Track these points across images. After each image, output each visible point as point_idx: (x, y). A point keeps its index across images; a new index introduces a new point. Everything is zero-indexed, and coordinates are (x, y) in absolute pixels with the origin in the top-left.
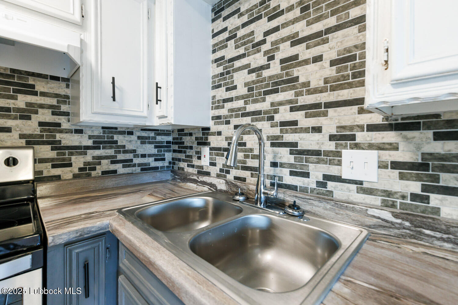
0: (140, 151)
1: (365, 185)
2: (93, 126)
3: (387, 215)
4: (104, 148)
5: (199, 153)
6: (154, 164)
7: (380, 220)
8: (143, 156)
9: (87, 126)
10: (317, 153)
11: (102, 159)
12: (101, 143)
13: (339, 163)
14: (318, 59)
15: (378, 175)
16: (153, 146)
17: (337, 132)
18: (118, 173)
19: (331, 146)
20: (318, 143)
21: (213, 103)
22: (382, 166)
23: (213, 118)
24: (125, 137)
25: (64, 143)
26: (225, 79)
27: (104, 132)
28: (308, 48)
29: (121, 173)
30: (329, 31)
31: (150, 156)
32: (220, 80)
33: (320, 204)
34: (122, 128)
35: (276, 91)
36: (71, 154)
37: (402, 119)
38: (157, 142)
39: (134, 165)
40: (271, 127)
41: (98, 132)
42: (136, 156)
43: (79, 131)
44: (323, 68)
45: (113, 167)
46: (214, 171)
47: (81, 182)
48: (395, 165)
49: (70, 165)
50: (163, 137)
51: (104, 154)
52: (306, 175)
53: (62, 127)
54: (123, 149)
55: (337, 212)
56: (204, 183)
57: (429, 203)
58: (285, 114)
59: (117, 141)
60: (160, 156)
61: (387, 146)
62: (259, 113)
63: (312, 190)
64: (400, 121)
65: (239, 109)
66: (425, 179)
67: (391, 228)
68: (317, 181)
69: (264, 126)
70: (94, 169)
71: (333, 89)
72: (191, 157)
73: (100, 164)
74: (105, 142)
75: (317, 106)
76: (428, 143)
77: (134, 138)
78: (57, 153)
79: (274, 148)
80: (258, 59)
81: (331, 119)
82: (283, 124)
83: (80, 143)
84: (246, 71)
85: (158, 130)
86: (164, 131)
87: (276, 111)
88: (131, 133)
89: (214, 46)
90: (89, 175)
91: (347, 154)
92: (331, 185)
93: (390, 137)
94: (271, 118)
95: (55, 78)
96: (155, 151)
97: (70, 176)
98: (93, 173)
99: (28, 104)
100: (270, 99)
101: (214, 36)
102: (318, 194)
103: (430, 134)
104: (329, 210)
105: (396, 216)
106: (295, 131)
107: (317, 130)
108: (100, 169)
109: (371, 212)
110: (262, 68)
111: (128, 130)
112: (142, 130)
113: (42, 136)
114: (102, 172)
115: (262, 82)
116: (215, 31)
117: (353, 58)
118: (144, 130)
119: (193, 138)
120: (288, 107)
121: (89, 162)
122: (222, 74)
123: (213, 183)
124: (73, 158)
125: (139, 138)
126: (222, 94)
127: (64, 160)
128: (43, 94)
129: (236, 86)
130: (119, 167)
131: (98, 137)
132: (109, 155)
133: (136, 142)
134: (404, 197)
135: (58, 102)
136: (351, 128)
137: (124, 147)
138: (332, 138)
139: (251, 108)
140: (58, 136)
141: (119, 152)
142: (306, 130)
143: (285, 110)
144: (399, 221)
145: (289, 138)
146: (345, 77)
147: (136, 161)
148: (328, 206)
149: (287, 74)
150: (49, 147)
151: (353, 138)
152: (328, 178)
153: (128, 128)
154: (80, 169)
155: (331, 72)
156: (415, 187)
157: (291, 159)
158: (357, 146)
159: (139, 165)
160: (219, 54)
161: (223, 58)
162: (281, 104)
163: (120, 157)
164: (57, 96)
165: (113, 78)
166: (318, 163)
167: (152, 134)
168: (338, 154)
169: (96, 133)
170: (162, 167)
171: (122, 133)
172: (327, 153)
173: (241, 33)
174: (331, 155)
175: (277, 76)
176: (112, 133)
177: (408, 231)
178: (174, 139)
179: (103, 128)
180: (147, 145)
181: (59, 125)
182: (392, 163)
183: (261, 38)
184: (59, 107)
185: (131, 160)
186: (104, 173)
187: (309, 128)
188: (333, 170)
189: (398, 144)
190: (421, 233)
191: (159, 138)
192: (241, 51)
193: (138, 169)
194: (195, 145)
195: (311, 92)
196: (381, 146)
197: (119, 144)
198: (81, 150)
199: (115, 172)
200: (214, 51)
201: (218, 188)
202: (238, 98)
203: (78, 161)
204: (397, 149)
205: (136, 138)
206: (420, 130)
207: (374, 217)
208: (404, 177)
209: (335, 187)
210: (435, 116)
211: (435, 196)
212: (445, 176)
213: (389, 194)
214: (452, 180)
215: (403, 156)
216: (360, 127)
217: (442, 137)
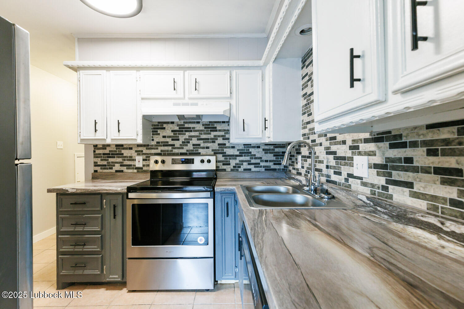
0: (264, 158)
1: (364, 180)
2: (239, 144)
4: (245, 156)
5: (297, 159)
6: (273, 167)
7: (362, 202)
8: (266, 161)
9: (236, 144)
10: (345, 158)
11: (243, 162)
12: (243, 153)
13: (353, 165)
15: (368, 173)
16: (272, 155)
17: (352, 144)
18: (252, 171)
20: (345, 152)
21: (302, 125)
22: (370, 167)
23: (303, 135)
24: (255, 149)
25: (228, 153)
26: (307, 108)
27: (245, 147)
29: (254, 170)
31: (271, 161)
33: (341, 193)
34: (253, 144)
36: (230, 159)
37: (378, 134)
38: (275, 153)
39: (261, 167)
40: (326, 141)
41: (242, 147)
42: (262, 161)
43: (233, 147)
45: (249, 167)
46: (303, 171)
47: (234, 173)
48: (376, 166)
49: (229, 164)
50: (279, 149)
51: (244, 160)
52: (340, 174)
53: (226, 146)
54: (254, 157)
55: (347, 197)
56: (297, 180)
57: (388, 192)
59: (251, 152)
60: (278, 162)
61: (372, 153)
63: (343, 184)
64: (376, 136)
65: (313, 129)
66: (387, 175)
67: (366, 207)
68: (345, 178)
69: (323, 140)
70: (240, 167)
72: (293, 162)
73: (242, 164)
74: (245, 153)
76: (387, 151)
77: (260, 150)
78: (225, 158)
79: (327, 155)
81: (349, 135)
82: (331, 139)
83: (234, 153)
85: (276, 145)
86: (280, 145)
88: (259, 147)
89: (303, 85)
90: (238, 170)
91: (356, 159)
92: (350, 179)
93: (371, 147)
94: (326, 135)
95: (224, 122)
96: (274, 158)
97: (230, 170)
98: (240, 169)
99: (215, 136)
101: (303, 78)
102: (345, 187)
103: (387, 144)
104: (344, 196)
105: (368, 198)
106: (336, 144)
107: (344, 142)
108: (242, 167)
109: (360, 197)
111: (257, 145)
112: (265, 145)
113: (219, 150)
114: (244, 169)
116: (303, 76)
118: (266, 145)
119: (295, 149)
121: (237, 163)
122: (306, 105)
123: (301, 180)
124: (231, 160)
125: (263, 150)
126: (306, 118)
127: (227, 161)
128: (220, 131)
129: (311, 113)
130: (252, 167)
131: (242, 150)
132: (247, 160)
133: (262, 152)
134: (378, 188)
135: (225, 133)
136: (358, 141)
137: (255, 155)
138: (351, 148)
140: (225, 150)
141: (252, 158)
142: (340, 143)
144: (368, 202)
145: (334, 148)
147: (262, 164)
150: (221, 155)
151: (357, 148)
152: (349, 175)
153: (257, 144)
154: (234, 167)
156: (382, 181)
157: (334, 163)
158: (360, 154)
159: (264, 167)
160: (305, 91)
161: (306, 94)
163: (253, 161)
164: (224, 130)
165: (244, 120)
166: (345, 165)
167: (272, 147)
169: (241, 148)
170: (279, 169)
171: (254, 147)
172: (348, 158)
174: (350, 160)
176: (248, 147)
177: (372, 209)
179: (244, 145)
180: (269, 154)
181: (225, 144)
182: (374, 164)
184: (225, 136)
185: (259, 164)
186: (245, 170)
187: (341, 141)
188: (351, 170)
189: (375, 151)
190: (376, 209)
191: (277, 150)
193: (263, 169)
194: (295, 154)
196: (369, 153)
197: (252, 154)
198: (234, 157)
199: (250, 170)
200: (303, 89)
201: (303, 184)
202: (313, 121)
203: (233, 162)
204: (375, 155)
205: (262, 150)
206: (384, 142)
207: (360, 199)
208: (378, 174)
209: (352, 182)
210: (390, 132)
211: (391, 187)
212: (394, 173)
213: (373, 186)
214: (397, 175)
215: (378, 160)
216: (361, 140)
217: (392, 146)
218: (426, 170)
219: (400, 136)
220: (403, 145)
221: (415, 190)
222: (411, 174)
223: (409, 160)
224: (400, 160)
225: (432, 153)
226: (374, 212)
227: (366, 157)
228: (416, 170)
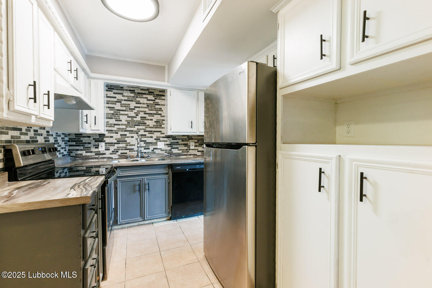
1: (162, 149)
3: (166, 154)
5: (96, 145)
10: (152, 143)
13: (157, 145)
14: (152, 120)
15: (164, 147)
16: (64, 143)
19: (155, 141)
20: (152, 141)
21: (107, 124)
22: (165, 145)
23: (107, 131)
26: (115, 116)
28: (149, 116)
30: (154, 114)
31: (64, 148)
32: (111, 116)
35: (139, 125)
40: (137, 136)
44: (153, 122)
46: (108, 152)
48: (167, 145)
52: (149, 149)
58: (142, 132)
62: (133, 131)
63: (150, 152)
64: (167, 136)
65: (123, 129)
68: (151, 150)
69: (135, 136)
71: (155, 128)
72: (89, 148)
75: (152, 131)
76: (171, 140)
80: (132, 114)
81: (155, 135)
82: (141, 135)
84: (127, 116)
87: (139, 131)
89: (107, 101)
91: (159, 143)
92: (155, 150)
93: (166, 139)
94: (138, 133)
100: (136, 127)
101: (107, 97)
102: (152, 153)
105: (168, 154)
106: (145, 137)
107: (152, 137)
109: (164, 154)
110: (134, 117)
112: (62, 134)
115: (133, 121)
117: (159, 122)
119: (92, 138)
120: (143, 130)
122: (112, 114)
126: (113, 121)
129: (121, 120)
130: (58, 154)
133: (61, 140)
134: (168, 150)
136: (159, 137)
138: (155, 139)
139: (128, 129)
142: (149, 137)
143: (142, 131)
145: (144, 139)
146: (158, 126)
147: (61, 151)
148: (156, 155)
149: (143, 121)
151: (160, 139)
152: (154, 149)
155: (155, 124)
156: (170, 148)
157: (144, 145)
158: (160, 141)
160: (111, 106)
161: (113, 108)
162: (141, 129)
166: (152, 145)
167: (64, 136)
168: (157, 143)
172: (154, 143)
173: (123, 102)
175: (139, 121)
176: (57, 136)
178: (69, 139)
182: (167, 144)
183: (133, 108)
188: (156, 147)
191: (65, 139)
192: (124, 108)
193: (61, 156)
194: (93, 142)
195: (149, 127)
200: (108, 103)
201: (114, 158)
202: (122, 125)
204: (167, 141)
205: (61, 138)
206: (170, 138)
208: (168, 147)
209: (156, 151)
210: (172, 136)
211: (172, 150)
212: (173, 146)
213: (166, 150)
214: (174, 146)
215: (168, 143)
216: (161, 137)
217: (173, 139)
218: (181, 144)
219: (176, 137)
220: (176, 139)
221: (179, 149)
222: (178, 146)
223: (178, 142)
224: (175, 143)
225: (183, 141)
226: (170, 157)
227: (164, 142)
228: (179, 144)
